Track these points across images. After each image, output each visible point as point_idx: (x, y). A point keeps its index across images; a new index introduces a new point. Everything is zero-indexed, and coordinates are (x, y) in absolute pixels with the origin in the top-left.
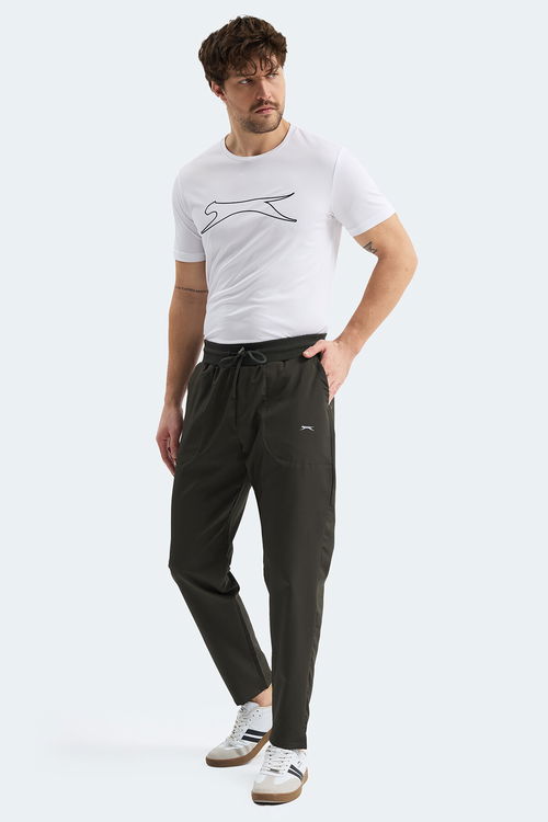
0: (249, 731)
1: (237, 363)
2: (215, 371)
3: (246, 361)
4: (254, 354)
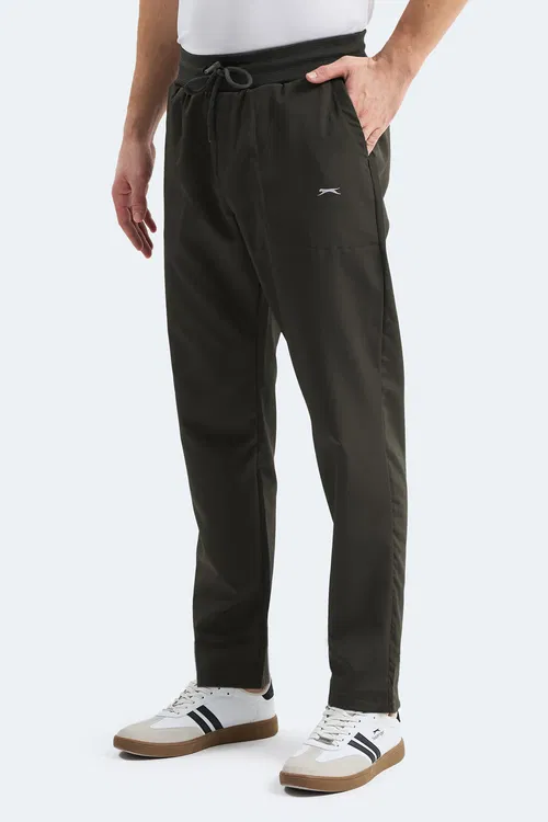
0: (203, 709)
2: (186, 98)
4: (233, 74)
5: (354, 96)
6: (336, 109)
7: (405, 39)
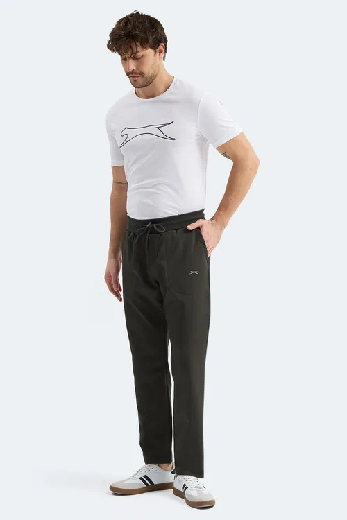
1: (147, 232)
2: (134, 237)
3: (152, 231)
4: (157, 226)
5: (204, 234)
6: (197, 240)
7: (222, 213)
